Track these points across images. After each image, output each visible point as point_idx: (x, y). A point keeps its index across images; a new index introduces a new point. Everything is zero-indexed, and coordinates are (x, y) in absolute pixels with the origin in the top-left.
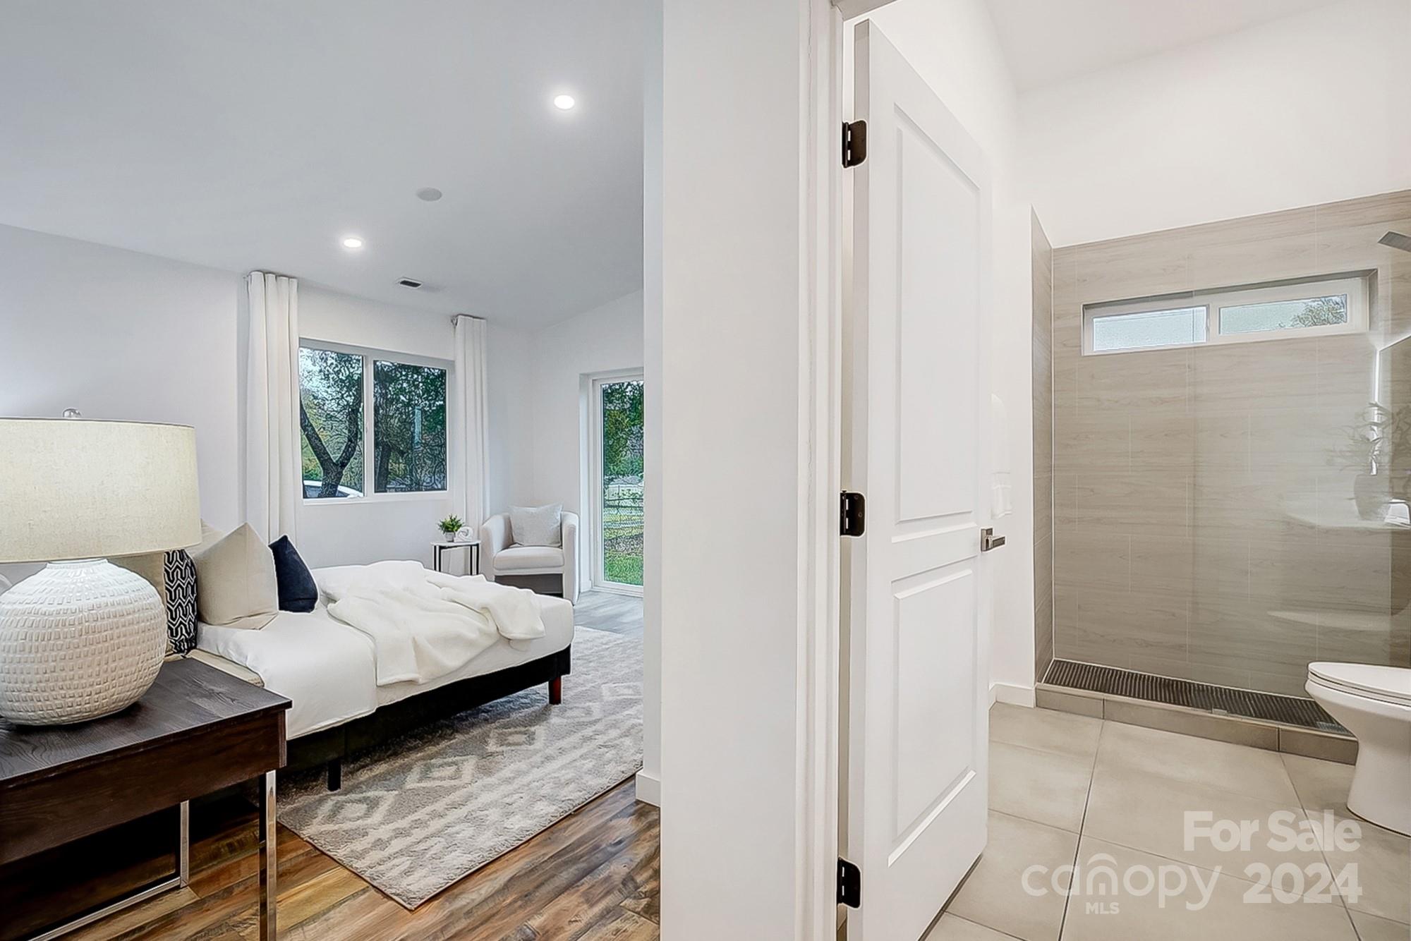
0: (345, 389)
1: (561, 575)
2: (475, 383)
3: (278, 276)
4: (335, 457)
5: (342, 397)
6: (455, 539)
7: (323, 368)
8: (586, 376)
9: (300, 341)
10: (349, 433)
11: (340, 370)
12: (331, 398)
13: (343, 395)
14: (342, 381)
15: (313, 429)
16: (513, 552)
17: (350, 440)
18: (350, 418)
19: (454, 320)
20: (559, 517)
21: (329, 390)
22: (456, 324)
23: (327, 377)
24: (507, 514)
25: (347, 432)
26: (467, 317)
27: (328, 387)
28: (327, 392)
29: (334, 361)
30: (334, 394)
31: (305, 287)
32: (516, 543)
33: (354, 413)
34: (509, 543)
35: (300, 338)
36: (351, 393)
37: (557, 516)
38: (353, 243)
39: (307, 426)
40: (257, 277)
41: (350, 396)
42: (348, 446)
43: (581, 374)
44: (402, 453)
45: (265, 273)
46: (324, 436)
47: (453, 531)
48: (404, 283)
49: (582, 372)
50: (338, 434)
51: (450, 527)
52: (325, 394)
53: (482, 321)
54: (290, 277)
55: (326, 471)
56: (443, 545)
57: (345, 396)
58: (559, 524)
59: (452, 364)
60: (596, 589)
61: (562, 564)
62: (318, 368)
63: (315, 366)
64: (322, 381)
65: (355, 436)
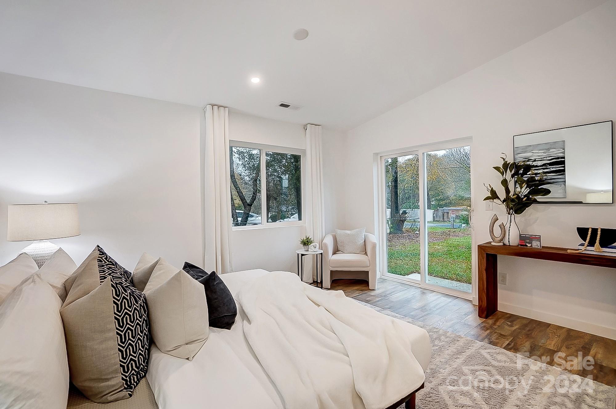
0: (252, 171)
1: (368, 272)
2: (316, 162)
3: (219, 107)
4: (248, 201)
5: (251, 174)
6: (309, 249)
7: (243, 162)
8: (377, 154)
9: (229, 141)
10: (254, 190)
11: (250, 163)
12: (246, 175)
13: (251, 173)
14: (251, 168)
15: (240, 189)
16: (339, 257)
17: (254, 193)
18: (254, 184)
19: (305, 128)
20: (364, 237)
21: (245, 172)
22: (306, 129)
23: (245, 166)
24: (334, 234)
25: (253, 190)
26: (312, 125)
27: (246, 170)
28: (245, 173)
29: (247, 160)
30: (248, 173)
31: (233, 113)
32: (340, 251)
33: (256, 181)
34: (336, 251)
35: (229, 140)
36: (254, 173)
37: (363, 236)
38: (255, 80)
39: (237, 187)
40: (209, 108)
41: (254, 174)
42: (253, 197)
43: (374, 153)
44: (276, 199)
45: (213, 105)
46: (244, 192)
47: (308, 245)
48: (282, 105)
49: (374, 152)
50: (249, 191)
51: (306, 243)
52: (244, 174)
53: (320, 126)
54: (225, 107)
55: (245, 208)
56: (303, 253)
57: (252, 174)
58: (364, 241)
59: (304, 151)
60: (383, 277)
61: (369, 266)
62: (241, 163)
63: (240, 161)
64: (243, 168)
65: (256, 191)
